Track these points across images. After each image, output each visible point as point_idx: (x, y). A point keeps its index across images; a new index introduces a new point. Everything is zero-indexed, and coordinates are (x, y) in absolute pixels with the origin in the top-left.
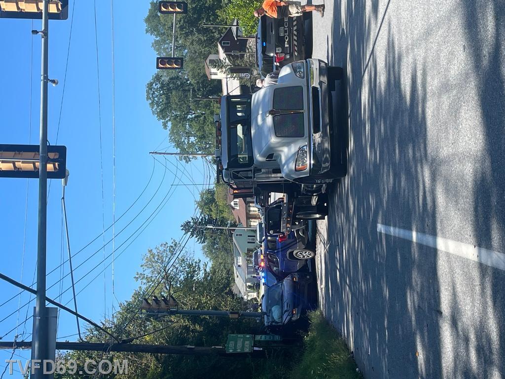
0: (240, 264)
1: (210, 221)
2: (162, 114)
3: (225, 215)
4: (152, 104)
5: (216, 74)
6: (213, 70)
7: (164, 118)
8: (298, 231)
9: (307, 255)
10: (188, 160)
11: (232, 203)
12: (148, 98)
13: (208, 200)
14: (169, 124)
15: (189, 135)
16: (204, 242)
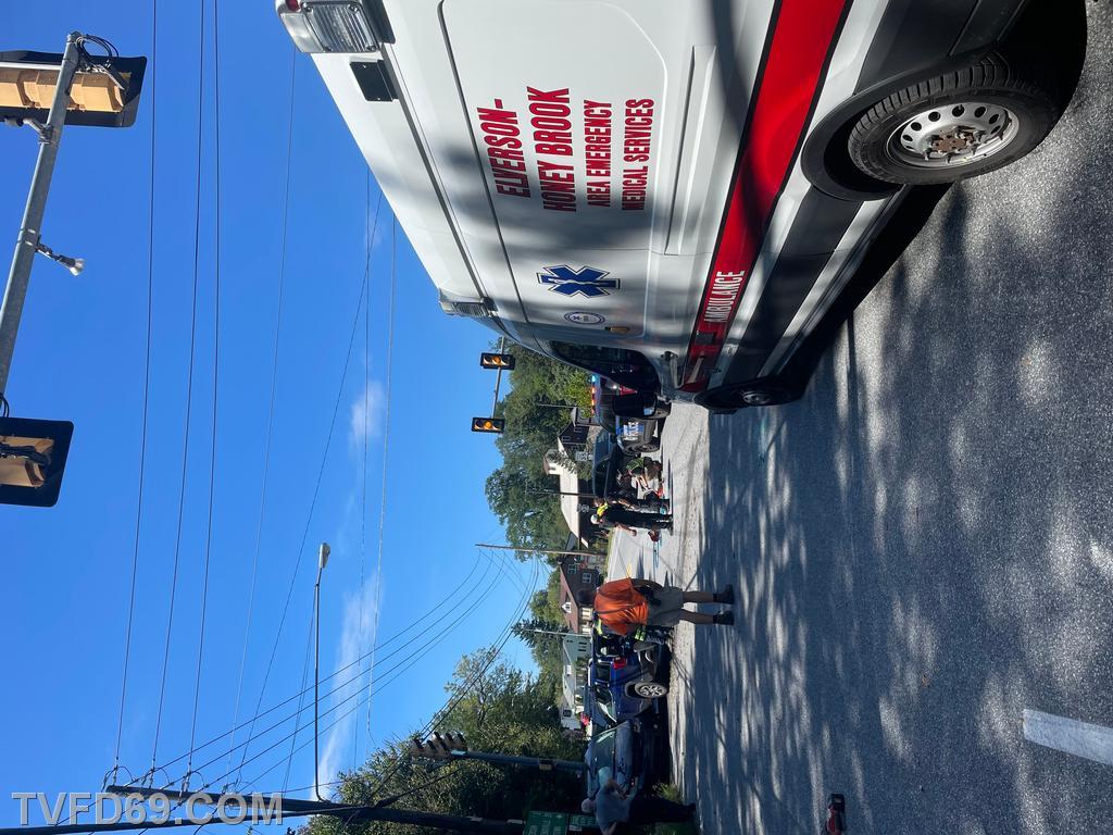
0: (570, 673)
1: (541, 625)
2: (500, 509)
3: (557, 619)
4: (490, 499)
5: (554, 469)
6: (552, 465)
7: (500, 513)
8: (643, 654)
9: (655, 691)
10: (523, 560)
11: (564, 607)
12: (487, 492)
13: (541, 603)
14: (506, 520)
15: (525, 534)
16: (533, 646)
